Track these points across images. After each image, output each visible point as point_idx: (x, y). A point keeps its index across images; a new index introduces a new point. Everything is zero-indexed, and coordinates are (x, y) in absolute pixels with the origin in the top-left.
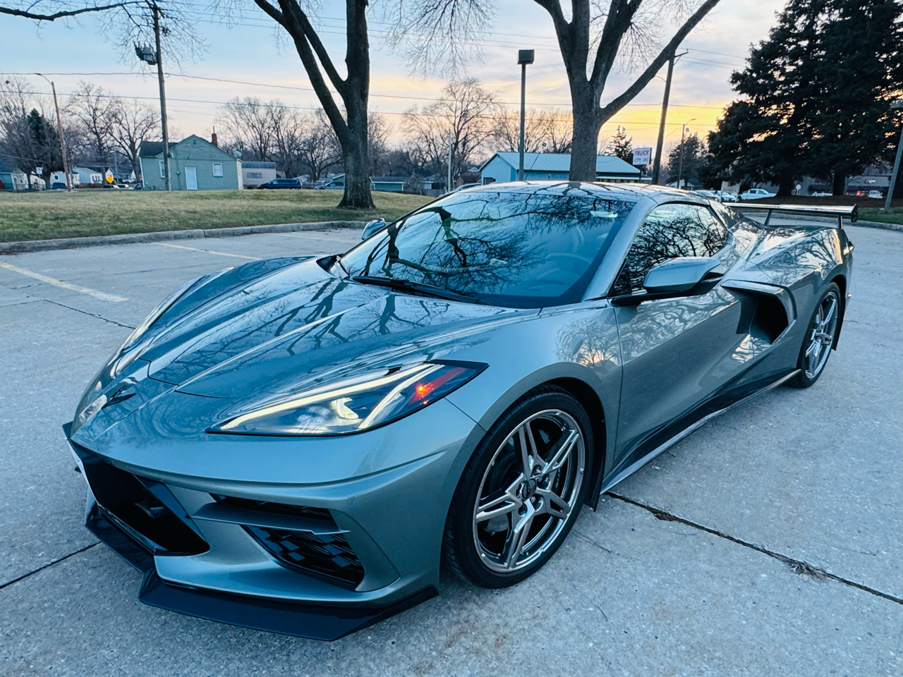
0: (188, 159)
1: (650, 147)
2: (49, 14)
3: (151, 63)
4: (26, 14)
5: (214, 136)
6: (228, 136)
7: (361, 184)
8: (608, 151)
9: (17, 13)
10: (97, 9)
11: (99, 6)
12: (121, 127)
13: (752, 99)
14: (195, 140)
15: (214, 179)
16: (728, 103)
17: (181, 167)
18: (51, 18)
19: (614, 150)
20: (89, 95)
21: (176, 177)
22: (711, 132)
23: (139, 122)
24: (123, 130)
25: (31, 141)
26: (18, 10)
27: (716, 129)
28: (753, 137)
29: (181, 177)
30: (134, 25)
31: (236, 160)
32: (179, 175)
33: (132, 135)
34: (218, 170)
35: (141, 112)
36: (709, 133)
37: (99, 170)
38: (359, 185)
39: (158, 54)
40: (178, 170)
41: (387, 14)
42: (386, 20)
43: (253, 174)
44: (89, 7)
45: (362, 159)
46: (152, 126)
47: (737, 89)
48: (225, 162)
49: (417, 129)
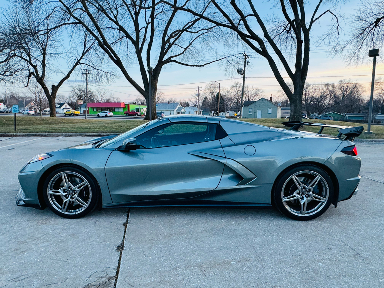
0: (259, 107)
2: (203, 65)
3: (241, 74)
4: (196, 66)
5: (271, 98)
6: (282, 97)
7: (297, 116)
9: (194, 66)
10: (217, 61)
11: (217, 60)
12: (246, 96)
14: (263, 100)
15: (268, 114)
17: (256, 110)
18: (203, 66)
20: (237, 86)
21: (254, 114)
23: (253, 94)
24: (246, 97)
25: (215, 102)
26: (194, 65)
29: (256, 113)
30: (230, 63)
31: (277, 107)
32: (255, 113)
33: (249, 99)
34: (270, 111)
35: (254, 90)
37: (235, 111)
38: (296, 117)
39: (244, 71)
40: (255, 111)
41: (331, 41)
42: (330, 44)
43: (286, 112)
44: (214, 60)
45: (298, 106)
46: (257, 95)
48: (273, 108)
49: (380, 89)
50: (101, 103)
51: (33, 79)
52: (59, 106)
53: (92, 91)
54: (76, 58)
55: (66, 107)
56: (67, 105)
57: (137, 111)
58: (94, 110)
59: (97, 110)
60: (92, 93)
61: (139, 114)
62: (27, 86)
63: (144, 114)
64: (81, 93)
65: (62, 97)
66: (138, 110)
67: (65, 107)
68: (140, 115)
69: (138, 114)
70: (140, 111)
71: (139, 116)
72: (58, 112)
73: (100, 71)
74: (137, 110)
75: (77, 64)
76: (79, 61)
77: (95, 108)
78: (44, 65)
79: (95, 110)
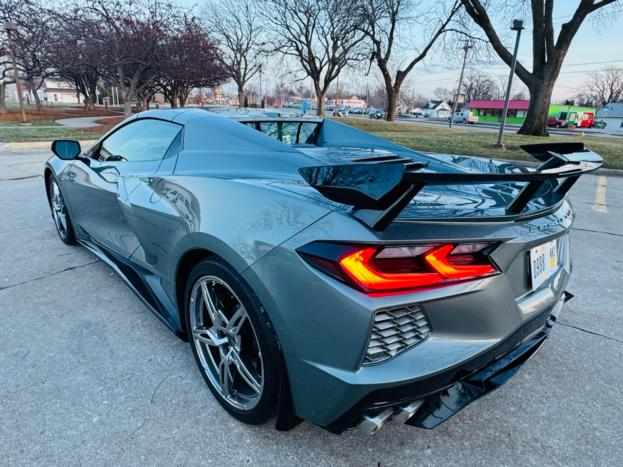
50: (498, 101)
51: (375, 63)
52: (433, 105)
53: (491, 79)
54: (440, 21)
55: (443, 108)
56: (446, 105)
57: (561, 118)
58: (479, 114)
59: (485, 114)
60: (492, 83)
61: (563, 123)
62: (367, 75)
63: (576, 124)
64: (472, 84)
65: (442, 92)
66: (564, 116)
67: (441, 108)
68: (566, 126)
69: (560, 124)
70: (568, 119)
71: (563, 127)
72: (430, 115)
73: (478, 40)
74: (562, 115)
75: (440, 32)
76: (444, 26)
77: (482, 109)
78: (391, 39)
79: (481, 113)
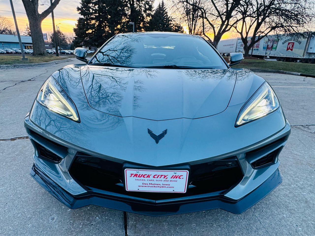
1: (46, 33)
8: (25, 34)
13: (85, 17)
16: (78, 18)
19: (27, 34)
22: (74, 28)
27: (76, 27)
28: (88, 31)
36: (73, 29)
47: (80, 13)
